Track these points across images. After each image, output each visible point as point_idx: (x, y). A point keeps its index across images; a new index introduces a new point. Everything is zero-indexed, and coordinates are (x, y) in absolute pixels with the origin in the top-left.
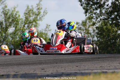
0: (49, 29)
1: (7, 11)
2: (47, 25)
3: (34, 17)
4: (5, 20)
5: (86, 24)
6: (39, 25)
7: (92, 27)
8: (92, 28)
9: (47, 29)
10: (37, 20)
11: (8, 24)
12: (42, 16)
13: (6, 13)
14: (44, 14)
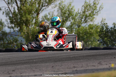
1: (63, 6)
2: (103, 19)
4: (62, 15)
6: (96, 19)
9: (103, 23)
11: (65, 19)
12: (98, 11)
13: (63, 8)
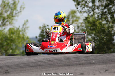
0: (27, 26)
3: (9, 13)
5: (69, 19)
7: (76, 22)
8: (76, 24)
10: (13, 16)
14: (20, 9)
